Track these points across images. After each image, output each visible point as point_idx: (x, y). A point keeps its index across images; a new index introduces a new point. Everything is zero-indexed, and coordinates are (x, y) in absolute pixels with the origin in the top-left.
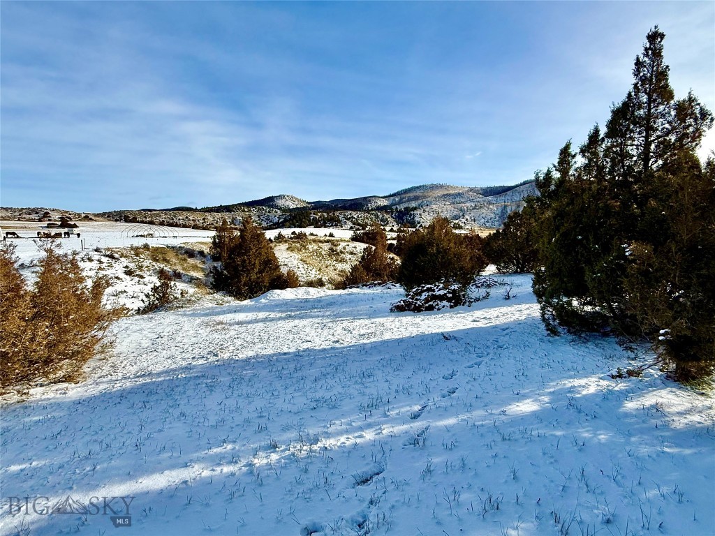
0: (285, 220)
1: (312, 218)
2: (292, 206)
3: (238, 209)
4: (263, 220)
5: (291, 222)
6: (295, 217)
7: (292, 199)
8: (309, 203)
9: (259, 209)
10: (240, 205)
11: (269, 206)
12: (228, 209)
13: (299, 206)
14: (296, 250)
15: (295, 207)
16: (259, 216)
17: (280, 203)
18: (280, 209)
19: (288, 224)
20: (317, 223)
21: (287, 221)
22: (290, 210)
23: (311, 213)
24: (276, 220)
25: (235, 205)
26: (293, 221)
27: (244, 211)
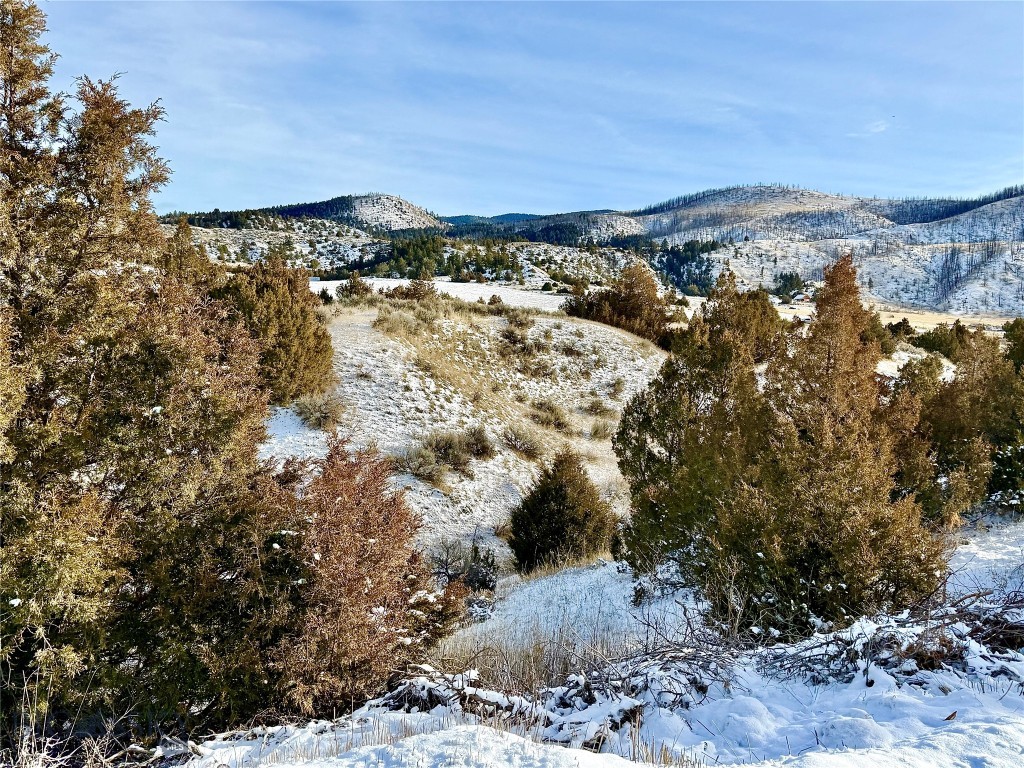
0: (379, 258)
1: (446, 256)
2: (398, 224)
3: (260, 222)
4: (321, 254)
5: (393, 262)
6: (403, 252)
7: (399, 206)
8: (441, 219)
9: (314, 226)
10: (265, 212)
11: (340, 220)
12: (234, 220)
13: (415, 225)
14: (402, 332)
15: (405, 226)
16: (312, 244)
17: (367, 213)
18: (367, 229)
19: (384, 267)
20: (458, 270)
21: (384, 260)
22: (393, 234)
23: (444, 244)
24: (354, 256)
25: (254, 212)
26: (397, 261)
27: (274, 228)
